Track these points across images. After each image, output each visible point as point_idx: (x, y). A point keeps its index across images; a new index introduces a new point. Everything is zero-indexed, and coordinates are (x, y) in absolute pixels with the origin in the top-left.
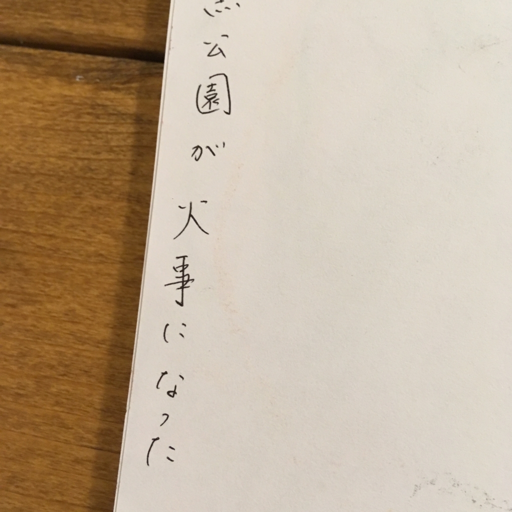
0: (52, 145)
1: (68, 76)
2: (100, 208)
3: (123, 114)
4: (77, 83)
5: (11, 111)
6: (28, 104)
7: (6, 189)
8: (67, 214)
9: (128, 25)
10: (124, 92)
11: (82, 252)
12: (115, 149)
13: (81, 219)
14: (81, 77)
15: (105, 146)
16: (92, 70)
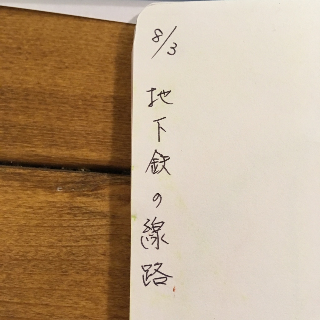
0: (42, 238)
1: (50, 188)
2: (81, 282)
3: (94, 212)
4: (58, 192)
5: (9, 215)
6: (22, 210)
7: (9, 272)
8: (57, 288)
9: (92, 151)
10: (93, 196)
11: (71, 316)
12: (89, 237)
13: (68, 291)
14: (61, 188)
15: (82, 236)
16: (68, 183)
